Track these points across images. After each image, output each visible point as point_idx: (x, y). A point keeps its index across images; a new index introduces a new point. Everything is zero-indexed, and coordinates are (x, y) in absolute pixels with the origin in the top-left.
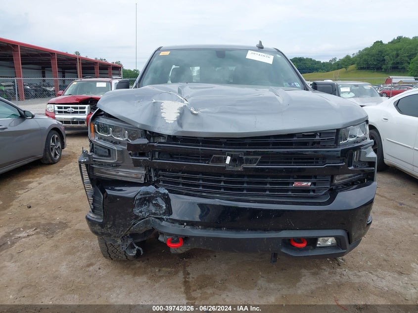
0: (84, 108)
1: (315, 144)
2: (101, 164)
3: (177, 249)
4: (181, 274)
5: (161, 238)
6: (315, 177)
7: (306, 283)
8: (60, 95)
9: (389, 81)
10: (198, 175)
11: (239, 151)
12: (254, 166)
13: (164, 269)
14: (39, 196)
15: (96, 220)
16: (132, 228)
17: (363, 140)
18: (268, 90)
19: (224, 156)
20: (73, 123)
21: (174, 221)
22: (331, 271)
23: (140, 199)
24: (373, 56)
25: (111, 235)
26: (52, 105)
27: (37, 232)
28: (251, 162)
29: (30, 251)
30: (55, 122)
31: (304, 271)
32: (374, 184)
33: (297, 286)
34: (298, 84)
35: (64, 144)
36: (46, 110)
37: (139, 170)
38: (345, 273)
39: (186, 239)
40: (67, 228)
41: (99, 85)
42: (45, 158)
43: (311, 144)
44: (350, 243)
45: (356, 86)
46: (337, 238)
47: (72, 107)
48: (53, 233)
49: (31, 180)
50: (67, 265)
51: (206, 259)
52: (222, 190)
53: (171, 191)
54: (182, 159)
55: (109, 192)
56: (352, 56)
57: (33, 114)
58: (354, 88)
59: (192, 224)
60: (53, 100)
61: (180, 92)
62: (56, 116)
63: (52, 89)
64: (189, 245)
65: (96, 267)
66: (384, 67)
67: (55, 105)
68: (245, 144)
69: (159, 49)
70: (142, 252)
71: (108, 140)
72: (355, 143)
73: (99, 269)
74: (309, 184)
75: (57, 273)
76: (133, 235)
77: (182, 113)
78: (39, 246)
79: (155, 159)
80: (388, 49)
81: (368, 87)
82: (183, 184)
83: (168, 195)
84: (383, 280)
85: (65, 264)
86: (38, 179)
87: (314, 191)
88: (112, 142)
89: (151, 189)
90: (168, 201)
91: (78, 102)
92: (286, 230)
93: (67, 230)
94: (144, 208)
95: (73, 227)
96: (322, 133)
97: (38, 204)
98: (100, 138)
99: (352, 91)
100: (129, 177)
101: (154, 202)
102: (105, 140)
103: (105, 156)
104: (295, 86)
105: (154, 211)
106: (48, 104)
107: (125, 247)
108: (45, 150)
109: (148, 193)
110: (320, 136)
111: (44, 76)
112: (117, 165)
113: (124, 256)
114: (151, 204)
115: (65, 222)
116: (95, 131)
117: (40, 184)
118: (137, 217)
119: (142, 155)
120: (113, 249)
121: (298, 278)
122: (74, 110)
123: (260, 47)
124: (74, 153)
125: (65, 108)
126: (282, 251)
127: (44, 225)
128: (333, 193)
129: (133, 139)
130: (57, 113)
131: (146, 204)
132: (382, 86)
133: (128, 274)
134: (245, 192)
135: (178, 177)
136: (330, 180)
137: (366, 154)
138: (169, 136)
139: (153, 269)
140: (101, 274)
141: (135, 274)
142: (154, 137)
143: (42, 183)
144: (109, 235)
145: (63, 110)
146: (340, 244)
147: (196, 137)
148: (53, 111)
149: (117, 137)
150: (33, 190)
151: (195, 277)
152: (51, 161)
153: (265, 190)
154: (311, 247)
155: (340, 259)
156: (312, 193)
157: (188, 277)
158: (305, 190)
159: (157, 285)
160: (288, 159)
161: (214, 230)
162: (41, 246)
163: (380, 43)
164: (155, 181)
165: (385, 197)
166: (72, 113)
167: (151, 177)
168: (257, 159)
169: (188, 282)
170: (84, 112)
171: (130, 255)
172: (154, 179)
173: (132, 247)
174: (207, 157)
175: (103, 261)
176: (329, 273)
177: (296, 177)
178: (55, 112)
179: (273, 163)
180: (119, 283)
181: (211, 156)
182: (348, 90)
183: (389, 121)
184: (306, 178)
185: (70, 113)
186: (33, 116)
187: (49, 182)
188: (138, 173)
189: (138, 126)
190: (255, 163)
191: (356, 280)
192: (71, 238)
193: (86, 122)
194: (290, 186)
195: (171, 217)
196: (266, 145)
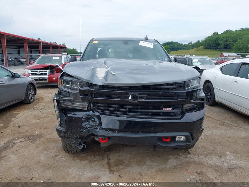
0: (47, 71)
1: (174, 89)
2: (65, 100)
3: (104, 144)
4: (106, 159)
5: (96, 139)
6: (174, 106)
7: (171, 162)
8: (32, 64)
9: (222, 56)
10: (115, 105)
11: (136, 93)
12: (143, 100)
13: (96, 157)
14: (24, 121)
15: (62, 130)
16: (81, 134)
17: (198, 87)
18: (151, 62)
19: (128, 95)
20: (40, 80)
21: (103, 129)
22: (185, 156)
23: (85, 118)
24: (213, 41)
25: (70, 138)
26: (28, 70)
27: (25, 140)
28: (141, 98)
29: (23, 149)
30: (31, 80)
31: (171, 157)
32: (205, 109)
33: (167, 164)
34: (166, 59)
35: (36, 92)
36: (24, 73)
37: (85, 103)
38: (192, 157)
39: (109, 138)
40: (42, 137)
41: (55, 58)
42: (25, 100)
43: (171, 89)
44: (193, 140)
45: (202, 58)
46: (186, 136)
47: (39, 71)
48: (34, 140)
49: (18, 112)
50: (44, 156)
51: (119, 152)
52: (128, 113)
53: (101, 114)
54: (107, 97)
55: (69, 115)
56: (201, 41)
57: (20, 75)
58: (200, 60)
59: (112, 130)
60: (28, 67)
61: (105, 63)
62: (30, 76)
63: (24, 60)
64: (111, 141)
65: (60, 157)
66: (219, 47)
67: (30, 70)
68: (139, 89)
69: (92, 39)
70: (86, 147)
71: (69, 88)
72: (194, 88)
73: (62, 158)
74: (171, 109)
75: (39, 160)
76: (81, 138)
77: (107, 74)
78: (28, 147)
79: (93, 97)
80: (221, 37)
81: (208, 59)
82: (108, 110)
83: (99, 116)
84: (211, 160)
85: (43, 155)
86: (22, 112)
87: (173, 113)
88: (71, 89)
89: (91, 113)
90: (99, 119)
91: (43, 68)
92: (160, 132)
93: (42, 138)
94: (87, 123)
95: (45, 137)
96: (176, 83)
97: (24, 125)
98: (65, 87)
99: (199, 61)
100: (79, 107)
101: (92, 120)
102: (67, 88)
103: (67, 96)
104: (165, 60)
105: (92, 124)
106: (25, 69)
107: (76, 144)
108: (26, 96)
109: (89, 115)
110: (176, 85)
111: (19, 53)
112: (73, 101)
113: (75, 150)
114: (91, 121)
115: (40, 134)
116: (62, 83)
117: (24, 114)
118: (83, 128)
119: (86, 95)
120: (70, 146)
121: (167, 160)
122: (40, 73)
123: (147, 39)
124: (41, 97)
125: (35, 71)
126: (158, 143)
127: (29, 136)
128: (183, 114)
129: (82, 87)
130: (31, 74)
131: (88, 121)
132: (218, 58)
133: (77, 160)
134: (139, 114)
135: (105, 107)
136: (181, 107)
137: (199, 94)
138: (100, 86)
139: (91, 157)
140: (63, 160)
141: (81, 160)
142: (92, 86)
143: (25, 114)
144: (69, 138)
145: (34, 73)
146: (188, 140)
147: (114, 86)
148: (28, 73)
149: (74, 86)
150: (20, 118)
151: (113, 160)
152: (29, 102)
153: (149, 112)
154: (173, 142)
155: (189, 150)
156: (172, 114)
157: (109, 160)
158: (169, 112)
159: (93, 165)
160: (160, 97)
161: (123, 133)
162: (29, 147)
163: (216, 34)
164: (93, 109)
165: (216, 119)
166: (39, 74)
167: (90, 107)
168: (145, 97)
169: (110, 163)
170: (46, 74)
171: (80, 148)
172: (92, 108)
173: (80, 144)
174: (120, 96)
175: (64, 153)
176: (184, 157)
177: (164, 106)
178: (29, 74)
179: (153, 99)
180: (73, 164)
181: (122, 95)
182: (197, 61)
183: (217, 78)
184: (169, 106)
185: (38, 74)
186: (19, 76)
187: (29, 113)
188: (84, 105)
189: (85, 81)
190: (144, 98)
191: (197, 160)
192: (44, 143)
193: (47, 80)
194: (161, 110)
195: (101, 127)
196: (149, 89)
